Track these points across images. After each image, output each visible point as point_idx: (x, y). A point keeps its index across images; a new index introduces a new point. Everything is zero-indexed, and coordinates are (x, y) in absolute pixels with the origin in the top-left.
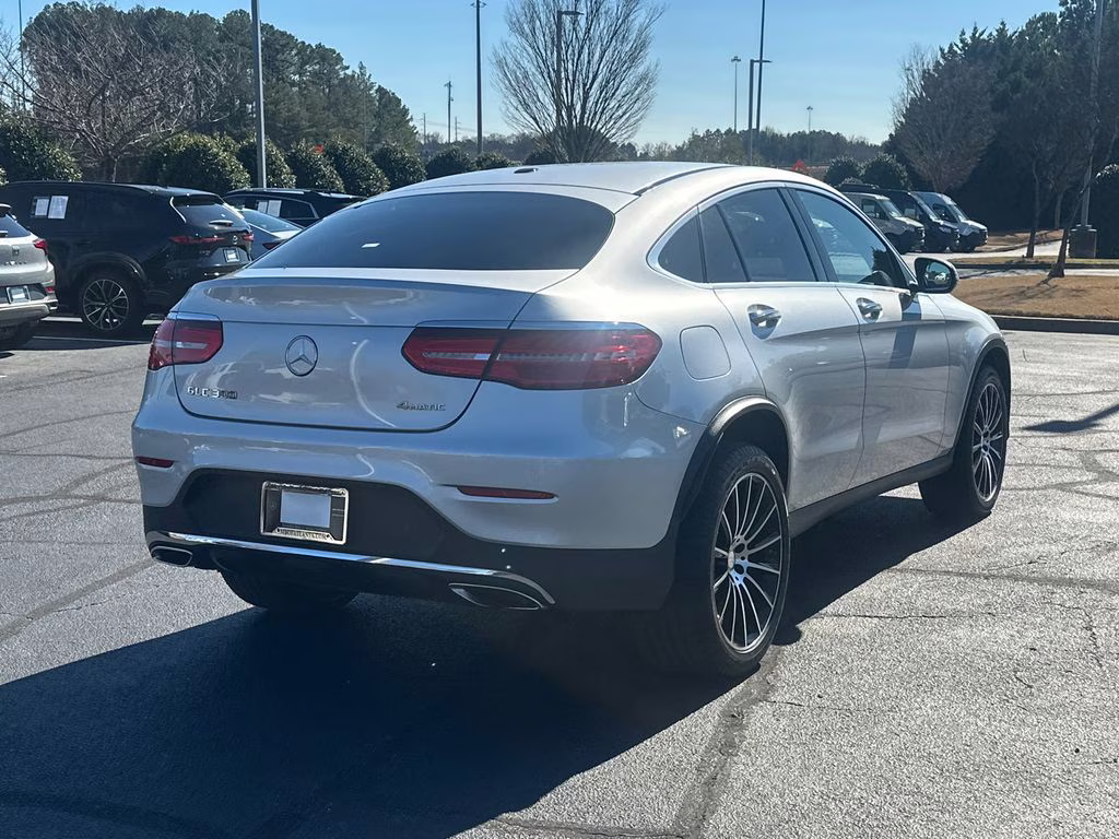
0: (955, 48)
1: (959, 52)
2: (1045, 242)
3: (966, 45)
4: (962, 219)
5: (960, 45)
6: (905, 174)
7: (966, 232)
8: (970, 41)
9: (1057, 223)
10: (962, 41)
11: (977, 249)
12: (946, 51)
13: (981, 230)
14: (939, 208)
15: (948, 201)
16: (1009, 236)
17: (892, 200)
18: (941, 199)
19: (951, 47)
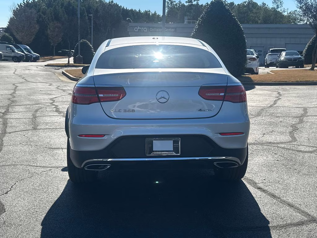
0: (22, 4)
1: (23, 6)
2: (53, 59)
3: (25, 4)
4: (32, 52)
5: (23, 4)
6: (13, 39)
7: (34, 56)
8: (26, 3)
9: (54, 55)
10: (24, 2)
11: (37, 61)
12: (19, 5)
13: (38, 56)
14: (26, 49)
15: (28, 47)
16: (43, 58)
17: (15, 47)
18: (26, 47)
19: (21, 4)
